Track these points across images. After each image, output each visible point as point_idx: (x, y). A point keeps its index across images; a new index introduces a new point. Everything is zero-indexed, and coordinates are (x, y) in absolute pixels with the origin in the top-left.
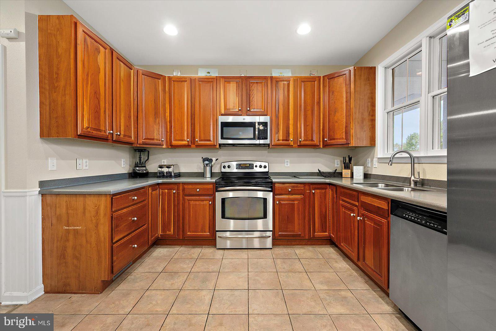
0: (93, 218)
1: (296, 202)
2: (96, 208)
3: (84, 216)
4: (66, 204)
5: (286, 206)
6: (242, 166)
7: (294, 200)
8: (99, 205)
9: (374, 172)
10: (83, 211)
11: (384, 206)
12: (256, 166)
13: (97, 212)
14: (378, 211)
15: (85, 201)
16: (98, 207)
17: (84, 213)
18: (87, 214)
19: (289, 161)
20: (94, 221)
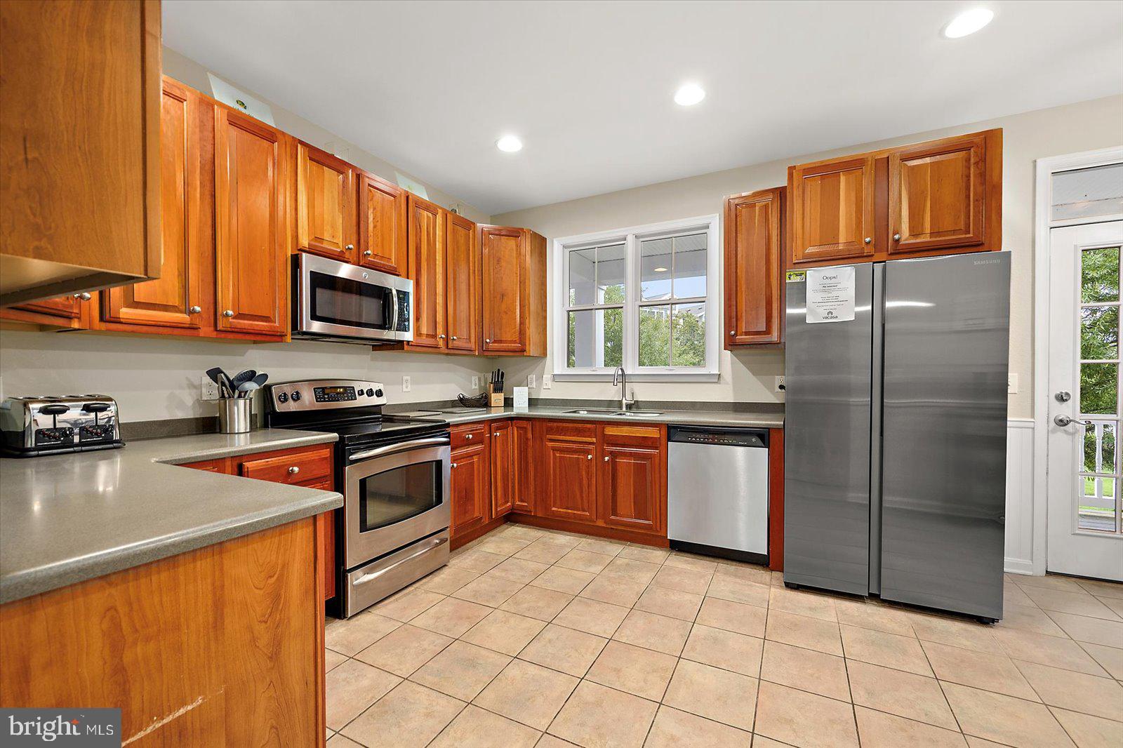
0: (260, 629)
1: (475, 459)
2: (273, 579)
3: (216, 639)
4: (105, 626)
5: (464, 470)
6: (328, 394)
7: (470, 456)
8: (283, 567)
9: (543, 395)
10: (211, 620)
11: (653, 433)
12: (361, 393)
13: (276, 598)
14: (644, 442)
15: (221, 570)
16: (281, 575)
17: (217, 624)
18: (233, 624)
19: (408, 378)
20: (263, 641)
